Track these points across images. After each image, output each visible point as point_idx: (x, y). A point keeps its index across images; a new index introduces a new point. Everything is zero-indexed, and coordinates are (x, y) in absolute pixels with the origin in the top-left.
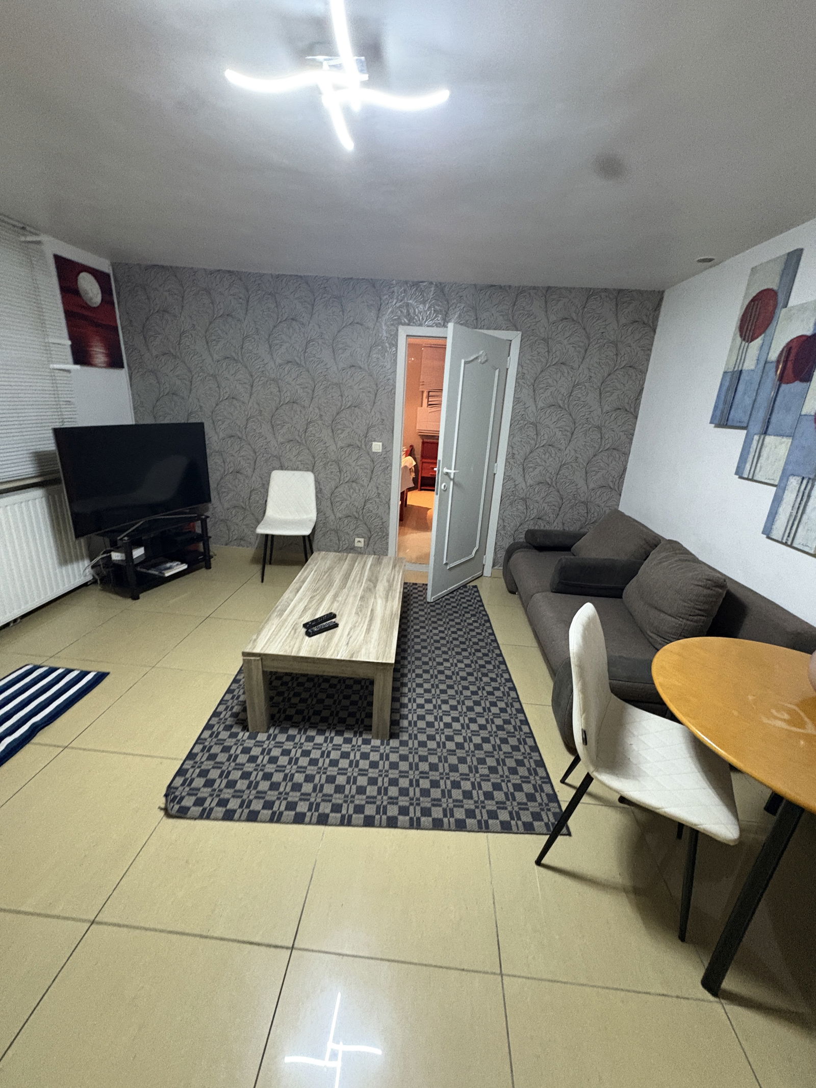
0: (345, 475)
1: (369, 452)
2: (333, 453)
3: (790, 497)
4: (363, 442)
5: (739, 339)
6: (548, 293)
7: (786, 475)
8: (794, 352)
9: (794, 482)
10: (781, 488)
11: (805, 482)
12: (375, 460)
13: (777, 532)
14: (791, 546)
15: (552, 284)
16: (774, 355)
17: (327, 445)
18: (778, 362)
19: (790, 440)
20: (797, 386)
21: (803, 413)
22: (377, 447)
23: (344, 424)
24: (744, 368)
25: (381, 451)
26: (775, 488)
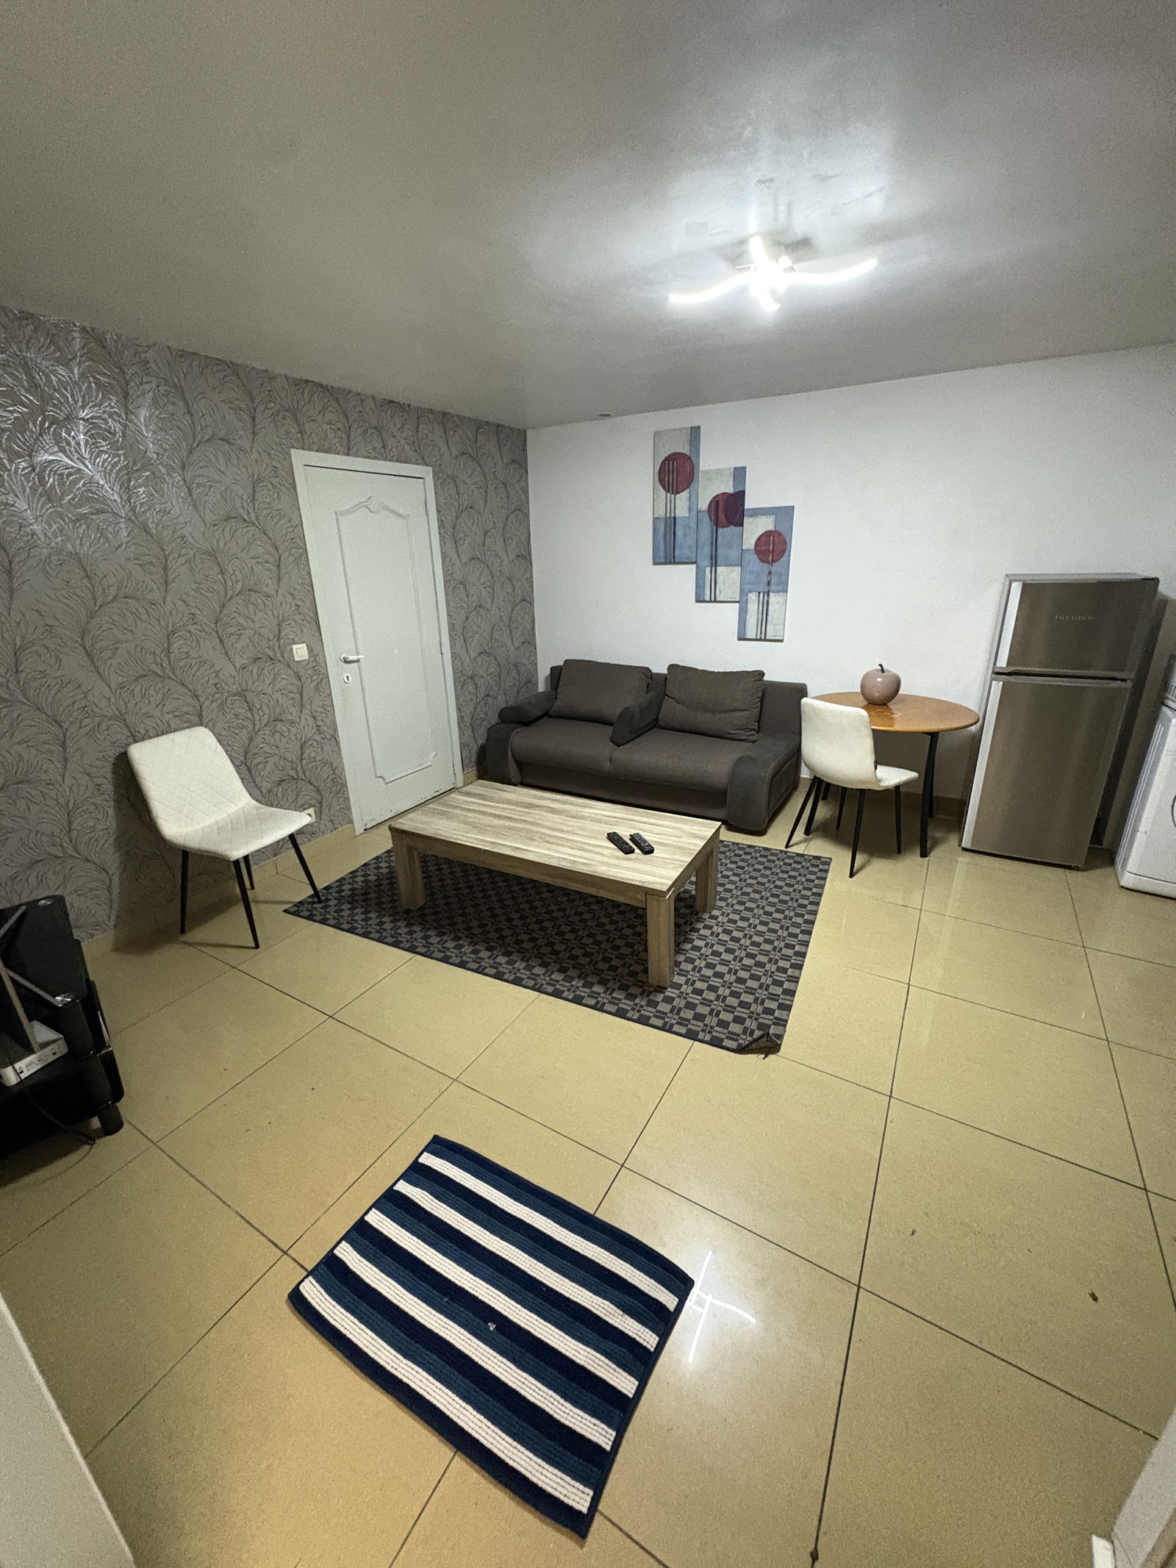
0: (261, 713)
1: (289, 663)
2: (230, 681)
3: (753, 607)
4: (276, 648)
5: (662, 492)
6: (445, 419)
7: (744, 593)
8: (721, 504)
9: (753, 597)
10: (743, 604)
11: (761, 595)
12: (301, 674)
13: (751, 631)
14: (765, 640)
15: (449, 410)
16: (704, 504)
17: (217, 668)
18: (709, 510)
19: (739, 568)
20: (732, 530)
21: (744, 548)
22: (300, 652)
23: (239, 624)
24: (677, 514)
25: (307, 657)
26: (737, 605)
